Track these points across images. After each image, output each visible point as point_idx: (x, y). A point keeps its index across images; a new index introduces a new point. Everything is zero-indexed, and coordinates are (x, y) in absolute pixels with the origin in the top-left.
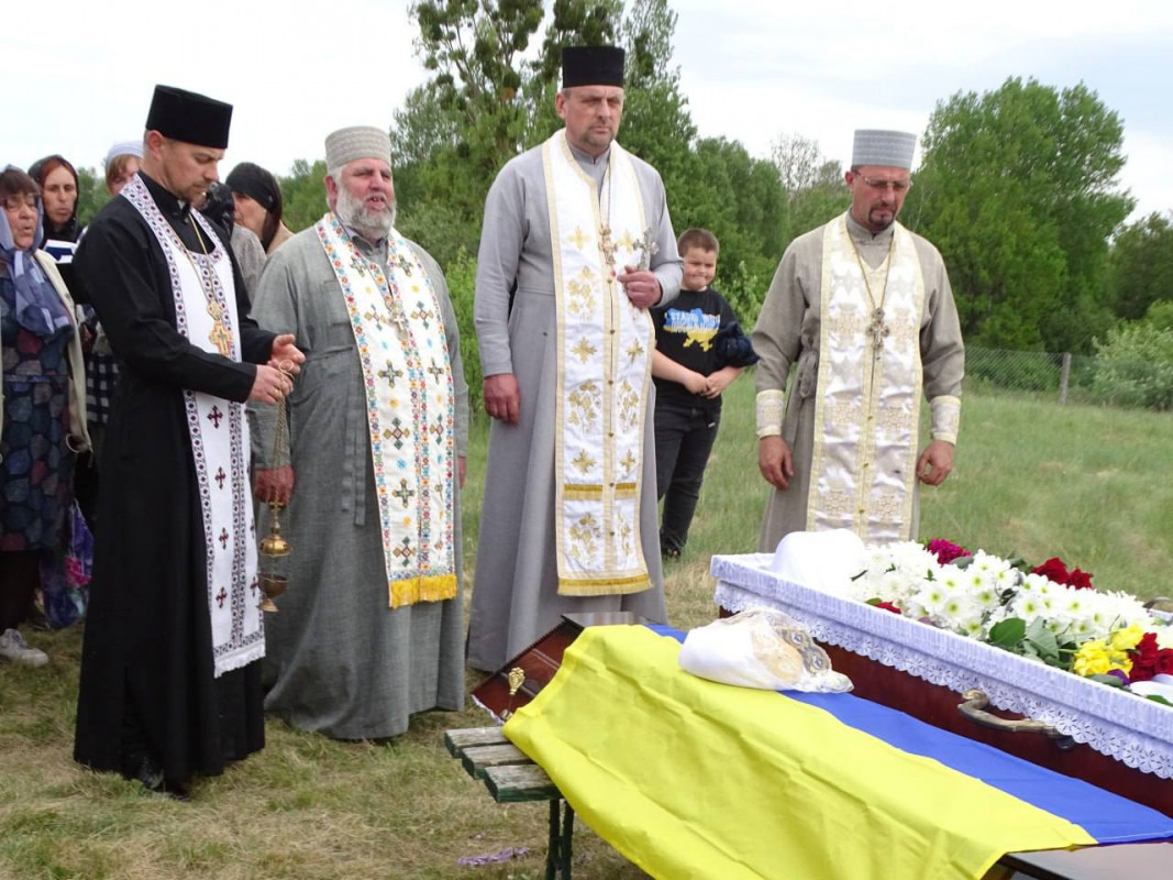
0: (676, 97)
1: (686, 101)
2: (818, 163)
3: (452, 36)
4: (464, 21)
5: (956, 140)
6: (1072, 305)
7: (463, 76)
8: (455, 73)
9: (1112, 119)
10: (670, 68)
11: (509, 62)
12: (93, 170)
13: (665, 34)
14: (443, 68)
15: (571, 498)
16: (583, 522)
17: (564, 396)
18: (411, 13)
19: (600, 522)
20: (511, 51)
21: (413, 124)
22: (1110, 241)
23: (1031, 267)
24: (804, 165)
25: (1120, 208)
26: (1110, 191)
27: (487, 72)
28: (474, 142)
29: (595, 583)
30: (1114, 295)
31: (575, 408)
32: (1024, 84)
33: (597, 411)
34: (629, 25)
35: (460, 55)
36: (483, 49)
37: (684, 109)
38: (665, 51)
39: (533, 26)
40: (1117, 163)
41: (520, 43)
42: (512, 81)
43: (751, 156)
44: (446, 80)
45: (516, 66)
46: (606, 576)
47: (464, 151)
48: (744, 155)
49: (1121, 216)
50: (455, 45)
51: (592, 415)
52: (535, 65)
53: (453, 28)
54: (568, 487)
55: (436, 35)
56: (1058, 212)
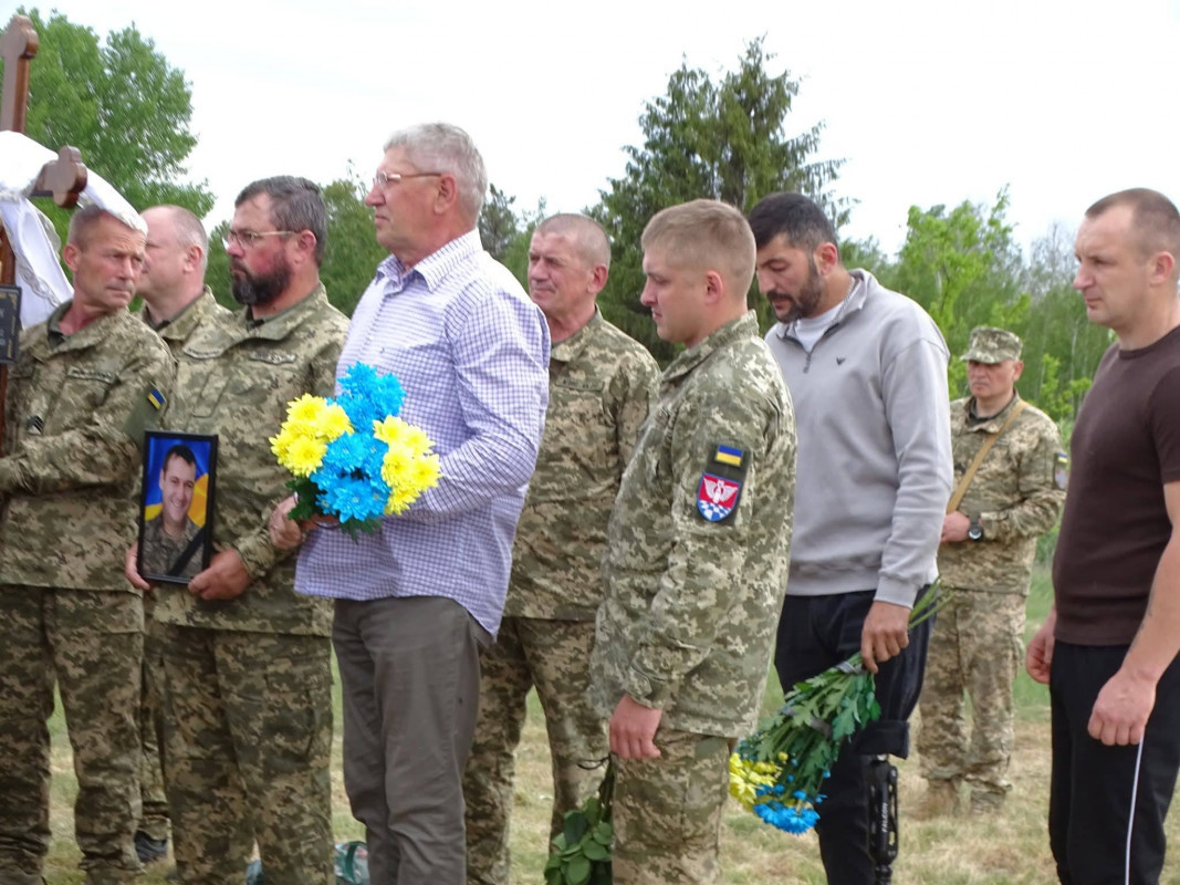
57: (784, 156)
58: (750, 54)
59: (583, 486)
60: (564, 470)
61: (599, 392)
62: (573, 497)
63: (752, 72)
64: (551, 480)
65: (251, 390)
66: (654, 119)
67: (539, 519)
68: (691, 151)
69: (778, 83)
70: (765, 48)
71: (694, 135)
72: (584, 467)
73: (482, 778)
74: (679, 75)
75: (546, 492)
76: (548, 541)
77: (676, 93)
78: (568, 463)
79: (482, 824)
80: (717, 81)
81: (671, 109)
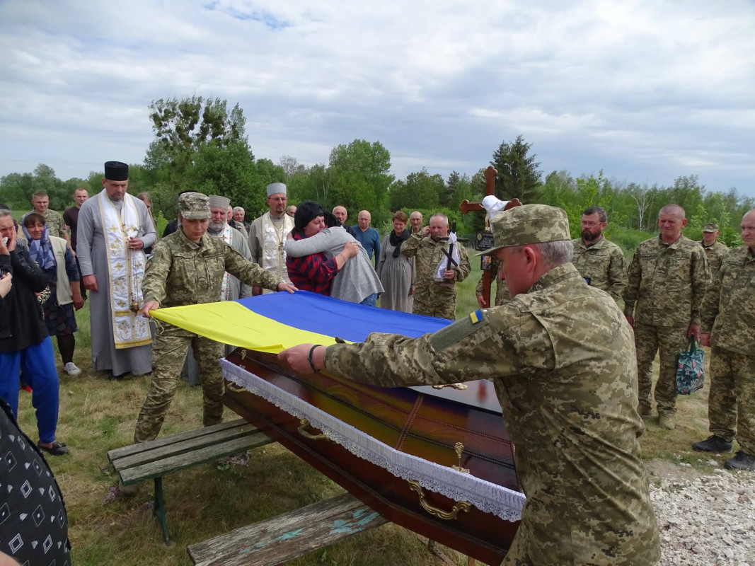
0: (247, 146)
1: (250, 147)
2: (296, 166)
3: (166, 125)
4: (170, 120)
5: (340, 158)
6: (378, 209)
7: (171, 139)
8: (168, 137)
9: (387, 152)
10: (244, 136)
11: (188, 134)
12: (31, 174)
13: (242, 125)
14: (164, 136)
15: (117, 316)
16: (123, 324)
17: (112, 283)
18: (150, 117)
19: (129, 323)
20: (188, 130)
21: (153, 156)
22: (388, 188)
23: (366, 198)
24: (292, 167)
25: (391, 178)
26: (388, 174)
27: (180, 136)
28: (177, 161)
29: (129, 344)
30: (390, 206)
31: (117, 286)
32: (361, 141)
33: (125, 287)
34: (229, 122)
35: (170, 131)
36: (178, 129)
37: (250, 150)
38: (242, 130)
39: (196, 122)
40: (389, 165)
41: (191, 127)
42: (189, 140)
43: (274, 164)
44: (165, 140)
45: (190, 135)
46: (133, 341)
47: (173, 164)
48: (272, 164)
49: (391, 181)
50: (167, 128)
51: (123, 288)
52: (198, 135)
53: (166, 122)
54: (116, 312)
55: (160, 125)
56: (373, 180)
57: (526, 162)
58: (518, 140)
59: (682, 286)
60: (677, 282)
61: (688, 258)
62: (680, 290)
63: (519, 144)
64: (672, 285)
65: (595, 263)
66: (497, 155)
67: (669, 297)
68: (505, 162)
69: (524, 146)
70: (522, 138)
71: (505, 159)
72: (682, 280)
73: (644, 371)
74: (502, 145)
75: (672, 288)
76: (672, 303)
77: (501, 149)
78: (678, 280)
79: (645, 384)
80: (510, 146)
81: (501, 153)
